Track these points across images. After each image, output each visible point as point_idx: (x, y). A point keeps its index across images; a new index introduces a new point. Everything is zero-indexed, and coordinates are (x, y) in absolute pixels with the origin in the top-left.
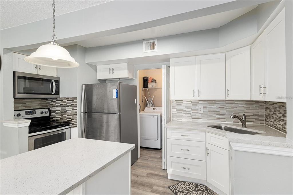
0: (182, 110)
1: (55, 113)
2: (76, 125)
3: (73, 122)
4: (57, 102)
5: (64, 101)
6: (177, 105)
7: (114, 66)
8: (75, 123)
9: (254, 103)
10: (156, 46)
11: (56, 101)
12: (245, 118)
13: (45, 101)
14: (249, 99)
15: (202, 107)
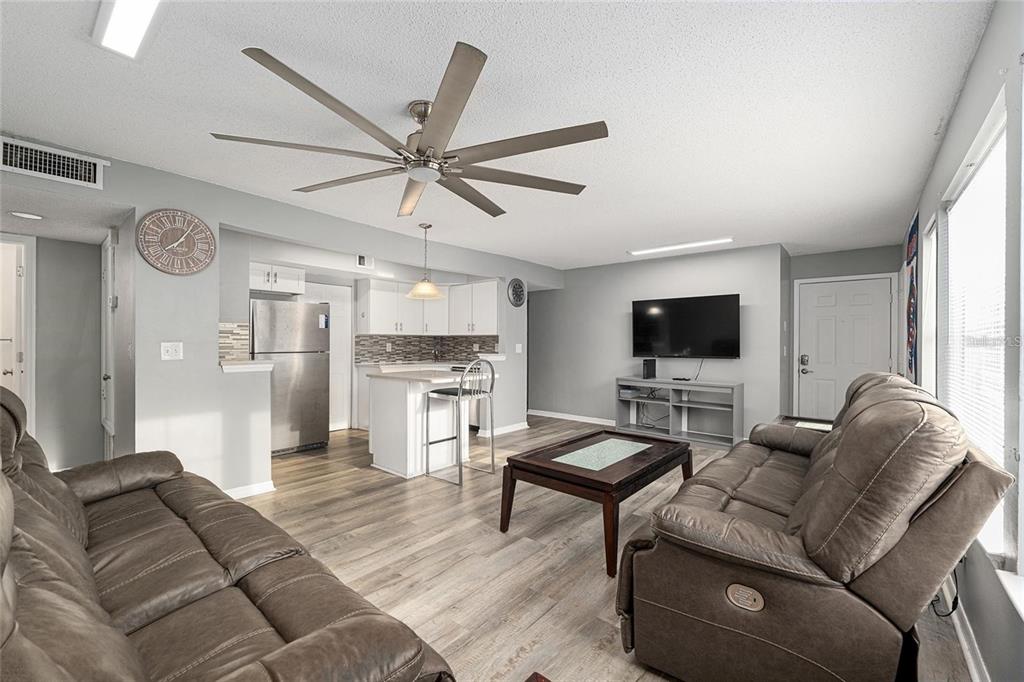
15: (390, 344)
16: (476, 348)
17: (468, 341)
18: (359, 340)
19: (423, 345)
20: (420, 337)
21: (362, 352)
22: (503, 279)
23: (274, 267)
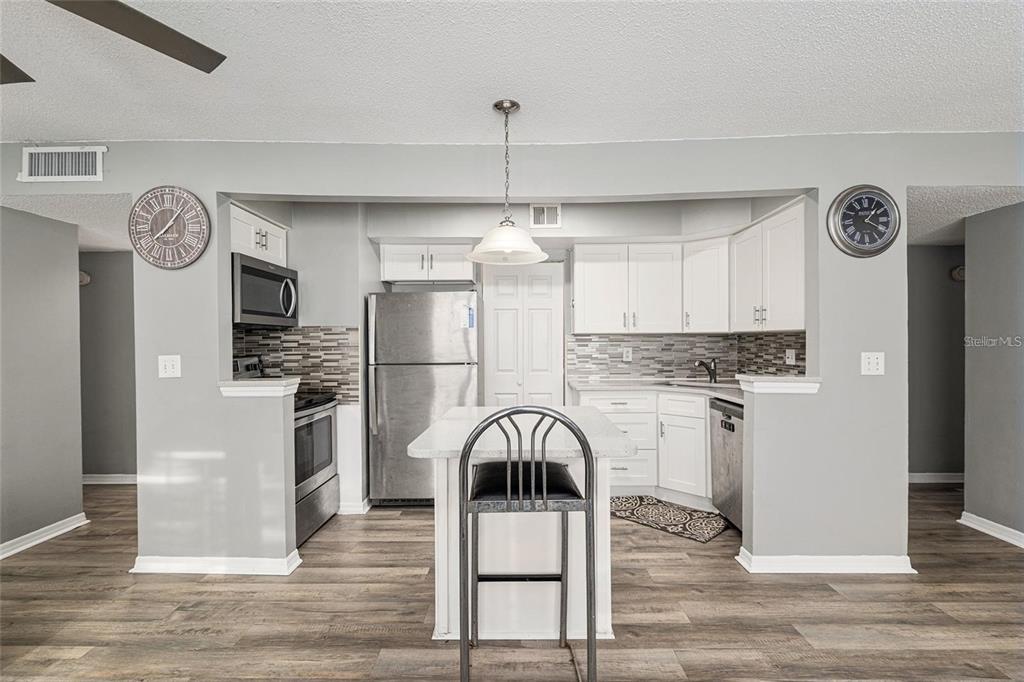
0: (590, 357)
1: (278, 370)
2: (357, 397)
3: (343, 389)
4: (284, 338)
5: (311, 334)
6: (579, 346)
7: (434, 249)
8: (352, 393)
9: (720, 339)
10: (559, 218)
11: (282, 335)
12: (715, 366)
13: (241, 336)
14: (725, 330)
15: (630, 350)
19: (699, 350)
22: (811, 193)
23: (431, 247)
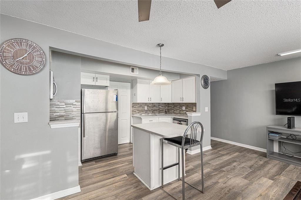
10: (138, 72)
15: (147, 107)
16: (184, 108)
17: (180, 105)
18: (134, 105)
19: (160, 107)
20: (159, 103)
21: (135, 110)
22: (198, 75)
23: (96, 74)
